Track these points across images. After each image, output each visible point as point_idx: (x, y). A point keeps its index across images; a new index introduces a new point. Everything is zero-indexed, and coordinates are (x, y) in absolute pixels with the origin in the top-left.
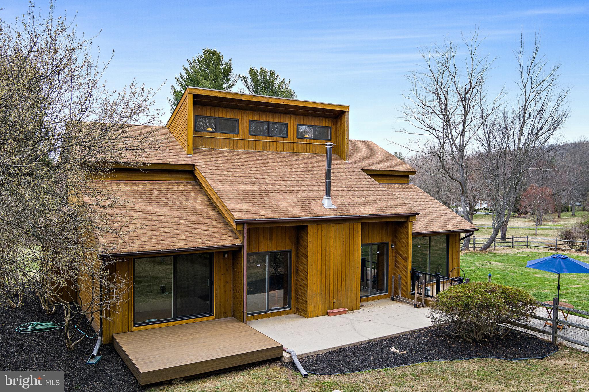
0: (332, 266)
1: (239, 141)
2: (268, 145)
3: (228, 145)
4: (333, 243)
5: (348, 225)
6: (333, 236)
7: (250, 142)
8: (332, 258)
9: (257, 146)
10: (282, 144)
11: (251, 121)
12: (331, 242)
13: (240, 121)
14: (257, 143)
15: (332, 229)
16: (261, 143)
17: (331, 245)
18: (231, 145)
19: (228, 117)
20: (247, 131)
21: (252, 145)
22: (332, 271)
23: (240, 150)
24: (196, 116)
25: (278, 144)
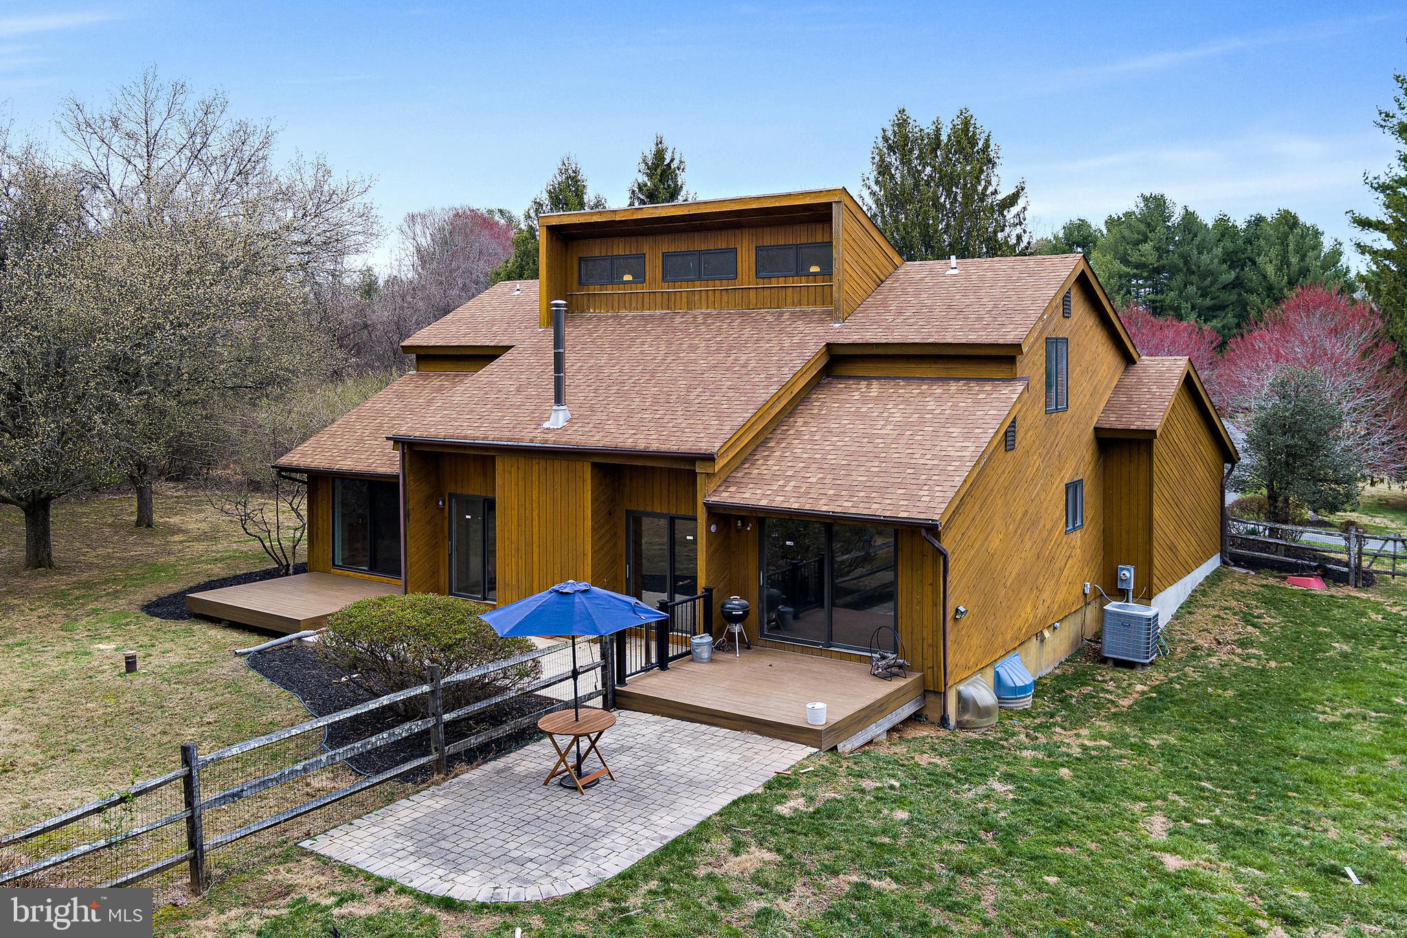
0: (536, 539)
1: (646, 296)
2: (697, 297)
3: (627, 304)
4: (537, 495)
5: (564, 463)
6: (537, 482)
7: (665, 294)
8: (536, 523)
9: (678, 302)
10: (724, 293)
11: (666, 256)
12: (534, 493)
13: (647, 256)
14: (678, 295)
15: (537, 466)
16: (684, 295)
17: (534, 498)
18: (634, 305)
19: (627, 253)
20: (659, 276)
21: (668, 301)
22: (536, 549)
23: (647, 312)
24: (580, 259)
25: (717, 294)
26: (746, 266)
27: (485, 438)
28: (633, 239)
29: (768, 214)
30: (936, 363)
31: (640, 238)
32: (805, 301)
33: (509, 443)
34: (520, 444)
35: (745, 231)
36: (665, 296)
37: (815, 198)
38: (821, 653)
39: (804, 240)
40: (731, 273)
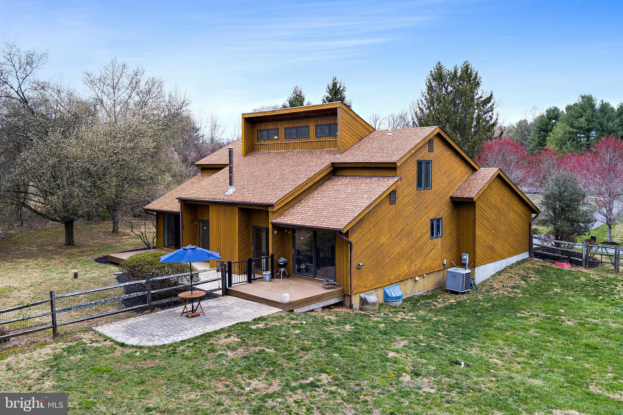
0: (221, 236)
1: (279, 144)
2: (296, 145)
3: (273, 148)
4: (222, 220)
5: (230, 208)
6: (222, 215)
9: (290, 147)
10: (305, 143)
11: (286, 129)
12: (221, 218)
13: (280, 128)
14: (290, 144)
15: (222, 209)
16: (292, 144)
18: (275, 148)
19: (273, 128)
20: (284, 137)
21: (287, 146)
23: (279, 151)
24: (258, 130)
25: (303, 143)
26: (312, 132)
27: (206, 198)
28: (275, 122)
29: (318, 112)
30: (370, 170)
31: (277, 122)
32: (332, 146)
33: (213, 200)
34: (216, 200)
35: (312, 119)
36: (286, 144)
37: (332, 106)
38: (312, 280)
39: (332, 123)
40: (307, 135)
